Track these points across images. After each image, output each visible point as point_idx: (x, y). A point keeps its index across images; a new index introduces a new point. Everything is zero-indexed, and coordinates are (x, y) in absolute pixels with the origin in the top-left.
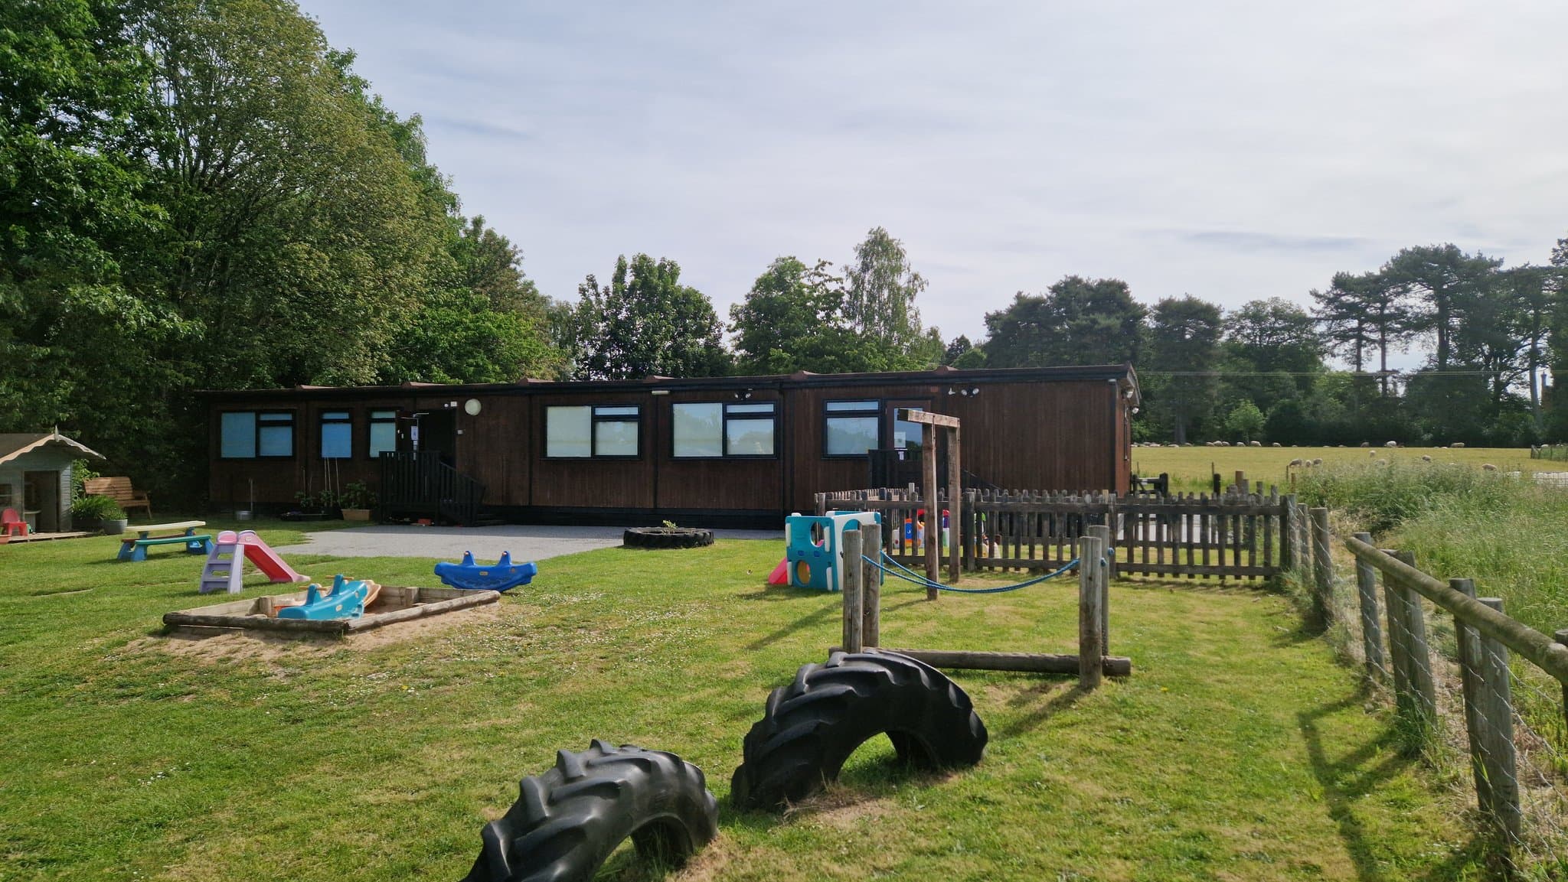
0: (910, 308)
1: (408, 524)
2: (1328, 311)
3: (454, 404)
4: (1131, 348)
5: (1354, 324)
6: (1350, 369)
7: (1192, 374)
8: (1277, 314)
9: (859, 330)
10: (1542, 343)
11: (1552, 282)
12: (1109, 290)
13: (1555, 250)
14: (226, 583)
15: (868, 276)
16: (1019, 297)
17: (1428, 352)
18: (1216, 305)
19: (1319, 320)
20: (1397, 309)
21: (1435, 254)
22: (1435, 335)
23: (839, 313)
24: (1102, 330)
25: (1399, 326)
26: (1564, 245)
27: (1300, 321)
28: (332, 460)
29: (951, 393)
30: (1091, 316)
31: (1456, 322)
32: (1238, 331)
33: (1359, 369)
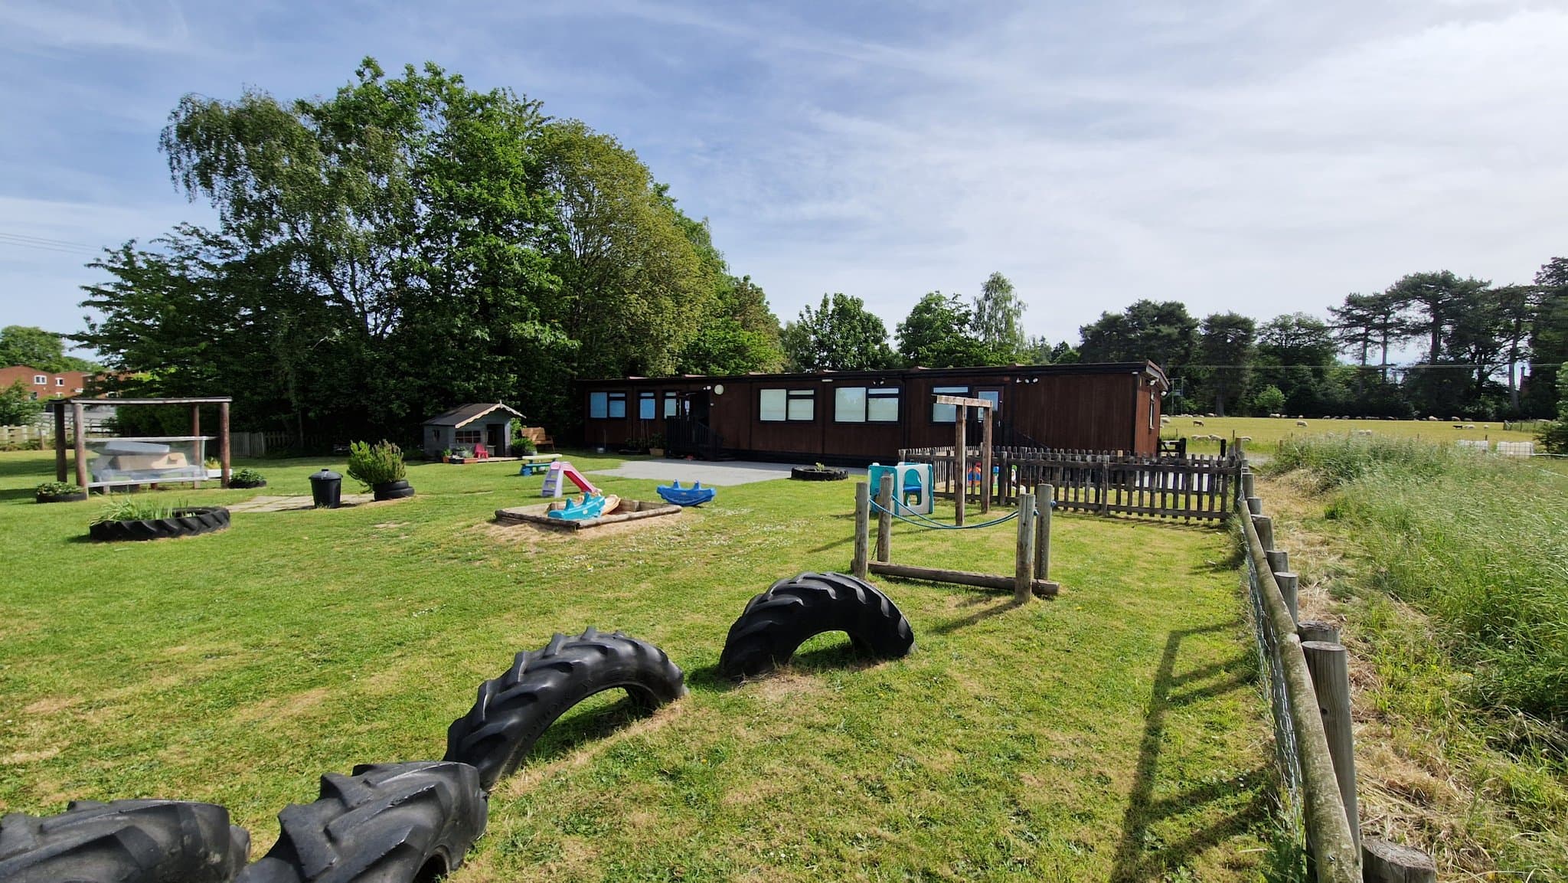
0: (1016, 324)
1: (682, 458)
2: (1341, 322)
3: (709, 388)
4: (1186, 349)
5: (1362, 330)
6: (1359, 363)
7: (1231, 367)
8: (1299, 324)
9: (981, 339)
10: (1523, 343)
11: (1533, 297)
12: (1171, 309)
13: (1538, 273)
14: (553, 491)
15: (988, 304)
16: (1104, 314)
17: (1422, 351)
18: (1251, 319)
19: (1334, 328)
20: (1398, 319)
21: (1433, 278)
22: (1429, 338)
23: (967, 327)
24: (1164, 336)
25: (1399, 332)
26: (1546, 269)
27: (1318, 329)
28: (645, 420)
29: (1018, 381)
30: (1157, 327)
31: (1447, 328)
32: (1269, 336)
33: (1364, 364)
